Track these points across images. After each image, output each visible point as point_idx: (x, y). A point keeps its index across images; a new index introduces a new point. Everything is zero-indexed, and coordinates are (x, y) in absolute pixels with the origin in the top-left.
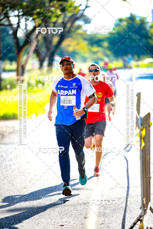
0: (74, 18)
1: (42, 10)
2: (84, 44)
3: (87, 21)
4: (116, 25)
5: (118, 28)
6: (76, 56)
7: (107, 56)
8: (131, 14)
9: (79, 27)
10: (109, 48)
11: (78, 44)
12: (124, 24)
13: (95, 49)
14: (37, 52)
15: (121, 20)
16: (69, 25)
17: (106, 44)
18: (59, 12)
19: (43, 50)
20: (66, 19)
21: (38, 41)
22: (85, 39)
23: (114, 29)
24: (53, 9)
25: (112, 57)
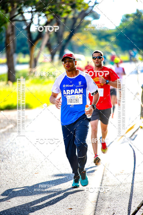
0: (84, 14)
1: (54, 7)
2: (93, 38)
3: (96, 17)
4: (123, 21)
5: (124, 24)
6: (85, 50)
7: (114, 50)
8: (137, 10)
9: (88, 22)
10: (116, 43)
11: (87, 38)
12: (131, 20)
13: (103, 43)
14: (49, 46)
15: (127, 16)
16: (78, 20)
17: (113, 39)
18: (69, 8)
19: (55, 44)
20: (77, 15)
21: (50, 36)
22: (94, 34)
23: (121, 24)
24: (64, 5)
25: (119, 51)
